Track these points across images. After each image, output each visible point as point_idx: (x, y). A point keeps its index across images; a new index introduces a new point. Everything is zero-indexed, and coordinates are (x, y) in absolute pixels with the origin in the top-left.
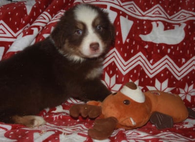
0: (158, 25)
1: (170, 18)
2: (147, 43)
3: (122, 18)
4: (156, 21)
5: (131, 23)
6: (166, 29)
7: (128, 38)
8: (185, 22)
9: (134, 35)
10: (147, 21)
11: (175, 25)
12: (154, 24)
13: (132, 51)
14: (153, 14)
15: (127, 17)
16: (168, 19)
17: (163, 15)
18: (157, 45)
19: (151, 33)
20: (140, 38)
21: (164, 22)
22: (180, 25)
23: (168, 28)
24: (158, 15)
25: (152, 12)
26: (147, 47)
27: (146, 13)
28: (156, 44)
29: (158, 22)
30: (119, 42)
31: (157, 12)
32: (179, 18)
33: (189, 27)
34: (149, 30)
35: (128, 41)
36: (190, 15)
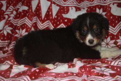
0: (72, 9)
1: (79, 4)
2: (66, 18)
3: (53, 5)
4: (71, 7)
5: (58, 8)
6: (76, 11)
7: (56, 15)
8: (87, 7)
9: (59, 14)
10: (66, 7)
11: (82, 9)
12: (70, 8)
13: (58, 23)
14: (70, 3)
15: (56, 4)
16: (78, 5)
17: (75, 3)
18: (72, 20)
19: (69, 13)
20: (62, 16)
21: (75, 7)
22: (84, 8)
23: (78, 10)
24: (72, 3)
25: (69, 2)
26: (66, 21)
27: (66, 2)
29: (73, 7)
30: (51, 18)
31: (72, 2)
32: (84, 5)
33: (89, 10)
34: (68, 11)
35: (56, 17)
36: (90, 4)
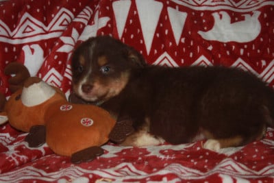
0: (221, 16)
1: (236, 5)
2: (210, 43)
3: (170, 10)
4: (218, 11)
5: (184, 15)
6: (233, 21)
7: (182, 36)
8: (258, 10)
9: (190, 33)
10: (205, 12)
11: (245, 15)
12: (216, 15)
13: (191, 55)
14: (213, 1)
15: (177, 7)
16: (234, 7)
17: (227, 2)
18: (225, 45)
19: (214, 29)
20: (200, 36)
21: (229, 12)
22: (251, 14)
23: (236, 19)
24: (219, 3)
26: (210, 48)
27: (202, 1)
28: (223, 43)
29: (221, 13)
30: (171, 44)
32: (248, 5)
33: (265, 15)
34: (210, 24)
35: (183, 40)
